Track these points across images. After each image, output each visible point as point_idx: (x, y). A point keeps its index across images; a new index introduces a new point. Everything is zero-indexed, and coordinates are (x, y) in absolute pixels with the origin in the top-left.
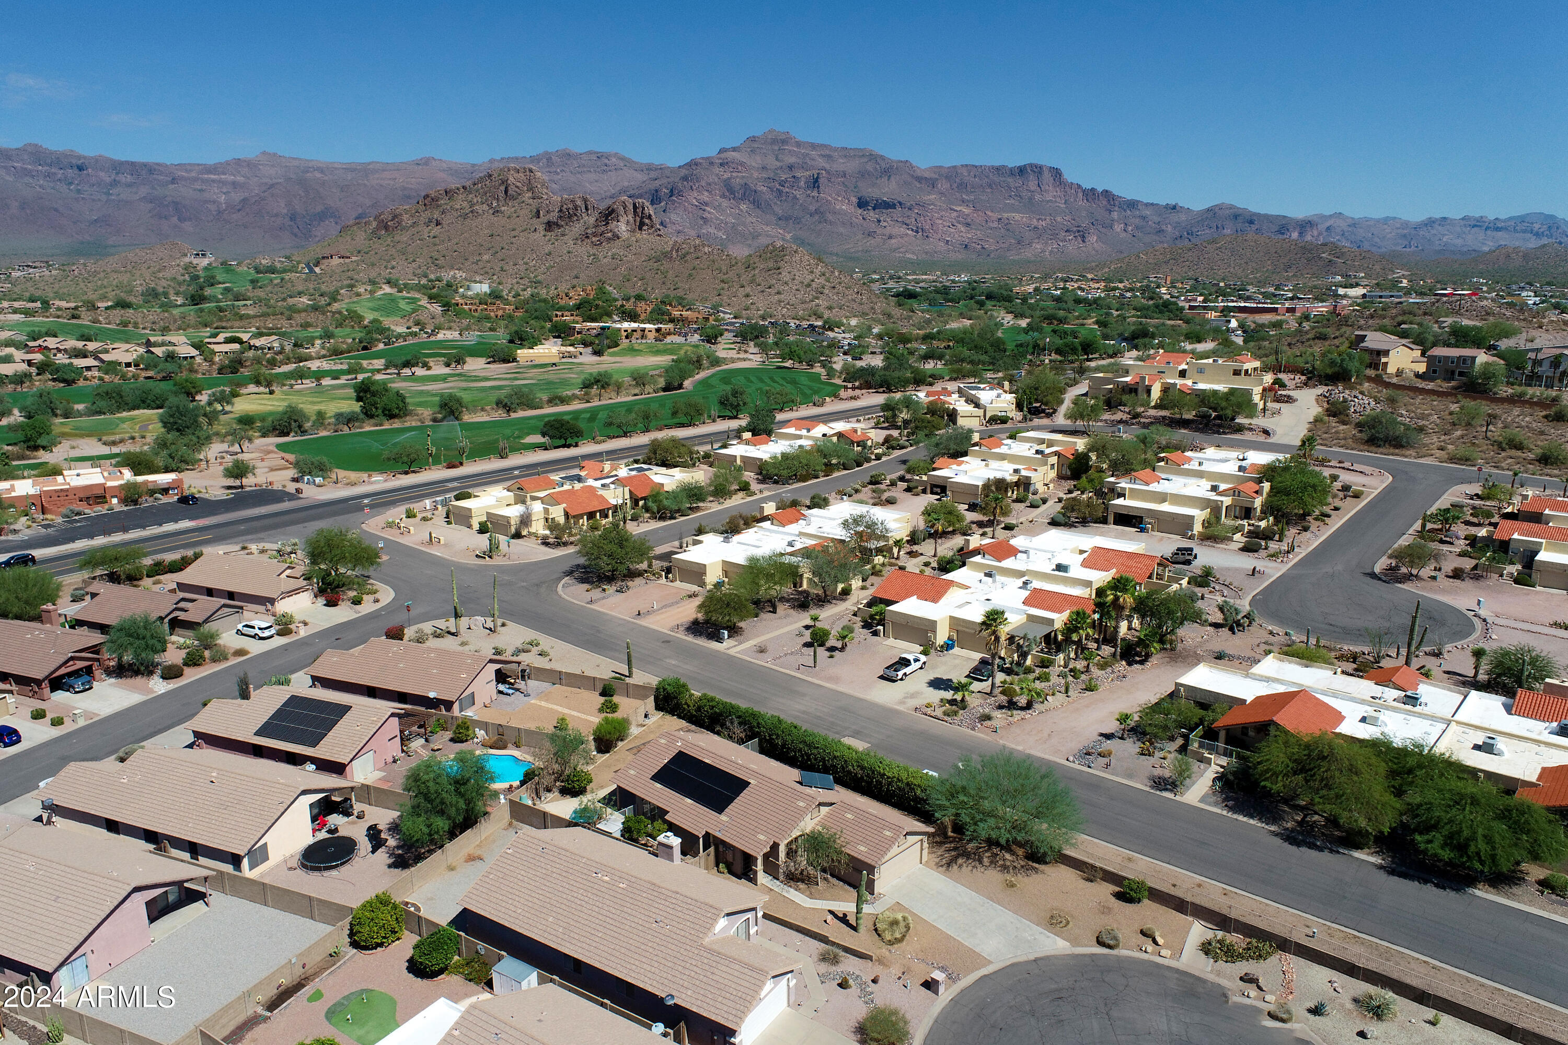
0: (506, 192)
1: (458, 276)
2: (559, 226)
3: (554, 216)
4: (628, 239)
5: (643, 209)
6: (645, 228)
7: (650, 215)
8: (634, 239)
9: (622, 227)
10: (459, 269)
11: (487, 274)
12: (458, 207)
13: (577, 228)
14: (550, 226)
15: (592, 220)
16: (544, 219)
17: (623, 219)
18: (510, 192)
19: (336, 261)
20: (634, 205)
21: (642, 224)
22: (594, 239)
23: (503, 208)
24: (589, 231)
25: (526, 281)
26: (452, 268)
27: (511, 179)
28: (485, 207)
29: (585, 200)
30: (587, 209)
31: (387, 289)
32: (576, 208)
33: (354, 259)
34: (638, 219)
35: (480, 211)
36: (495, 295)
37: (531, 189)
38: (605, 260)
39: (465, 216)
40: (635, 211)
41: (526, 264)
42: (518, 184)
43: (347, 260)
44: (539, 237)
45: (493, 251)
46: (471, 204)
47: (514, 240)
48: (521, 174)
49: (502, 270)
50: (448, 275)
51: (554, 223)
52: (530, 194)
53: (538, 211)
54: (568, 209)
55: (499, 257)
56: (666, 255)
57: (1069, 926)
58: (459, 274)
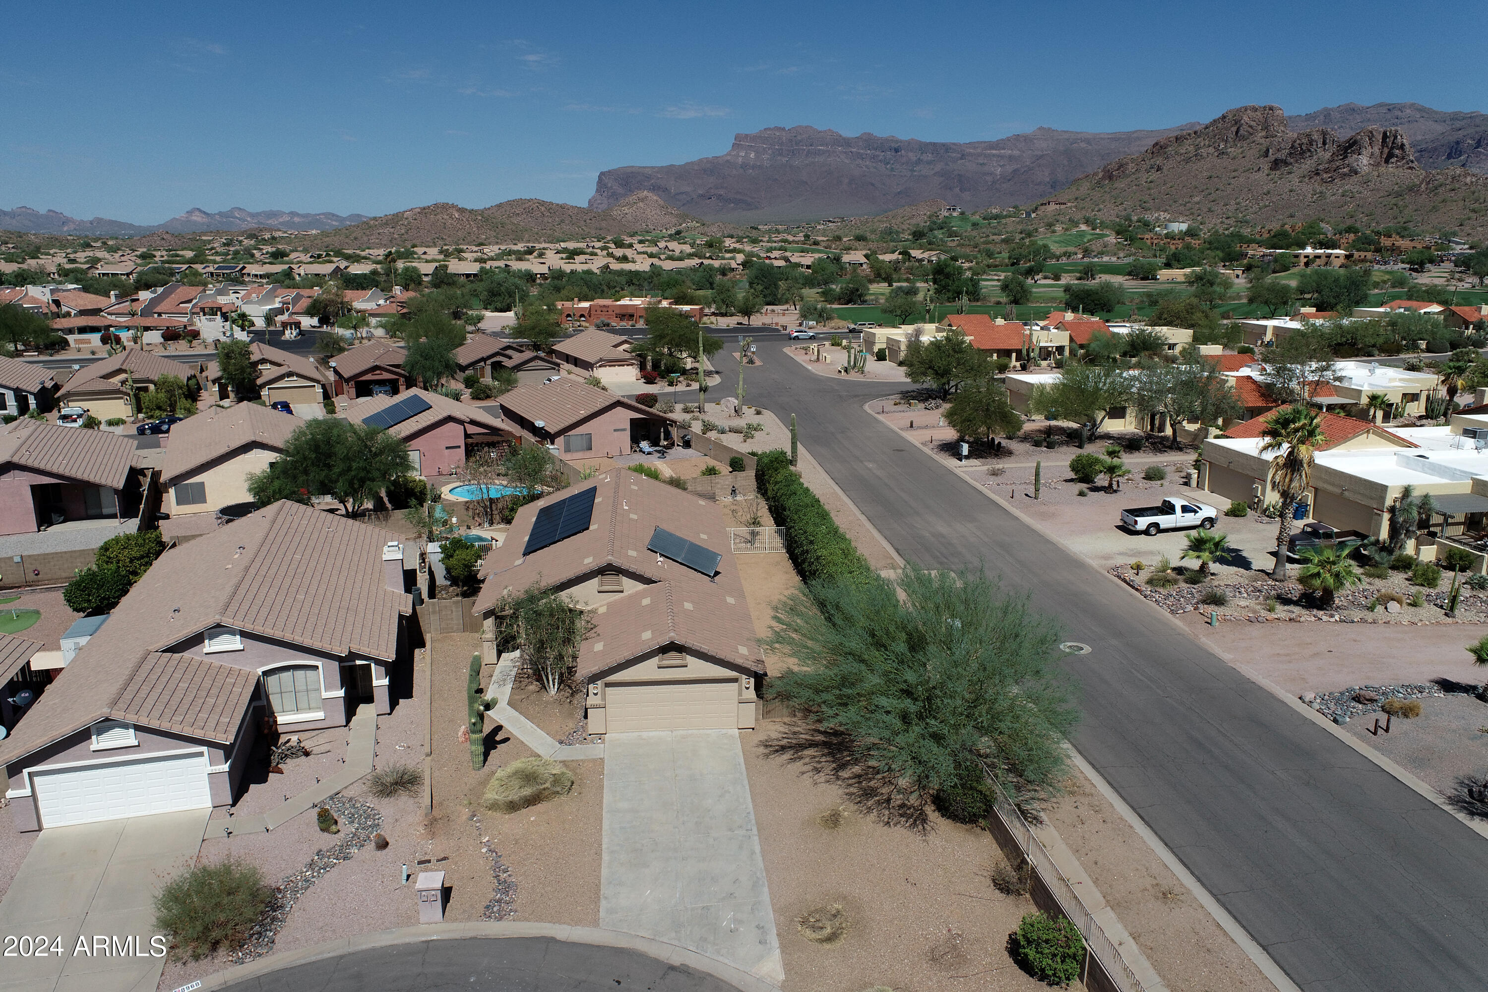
0: (1237, 133)
1: (1162, 218)
2: (1286, 164)
3: (1282, 155)
4: (1368, 174)
5: (1396, 137)
6: (1394, 160)
7: (1403, 145)
8: (1376, 173)
9: (1363, 161)
10: (1165, 211)
11: (1190, 214)
12: (1182, 151)
13: (1308, 164)
14: (1276, 164)
15: (1328, 155)
16: (1272, 157)
17: (1366, 152)
18: (1241, 132)
19: (1052, 207)
20: (1385, 134)
21: (1390, 155)
22: (1325, 176)
23: (1229, 150)
24: (1321, 167)
25: (1231, 221)
26: (1158, 210)
27: (1246, 118)
28: (1211, 150)
29: (1324, 134)
30: (1324, 143)
31: (1083, 227)
32: (1311, 142)
33: (1069, 204)
34: (1386, 150)
35: (1205, 155)
36: (1191, 233)
37: (1266, 128)
38: (1333, 198)
39: (1188, 161)
40: (1384, 142)
41: (1238, 204)
42: (1252, 123)
43: (1063, 207)
44: (1262, 177)
45: (1207, 192)
46: (1197, 148)
47: (1232, 181)
48: (1258, 113)
49: (1210, 210)
50: (1149, 217)
51: (1281, 161)
52: (1264, 133)
53: (1268, 150)
54: (1301, 145)
55: (1211, 198)
56: (1412, 189)
57: (827, 946)
58: (1163, 215)
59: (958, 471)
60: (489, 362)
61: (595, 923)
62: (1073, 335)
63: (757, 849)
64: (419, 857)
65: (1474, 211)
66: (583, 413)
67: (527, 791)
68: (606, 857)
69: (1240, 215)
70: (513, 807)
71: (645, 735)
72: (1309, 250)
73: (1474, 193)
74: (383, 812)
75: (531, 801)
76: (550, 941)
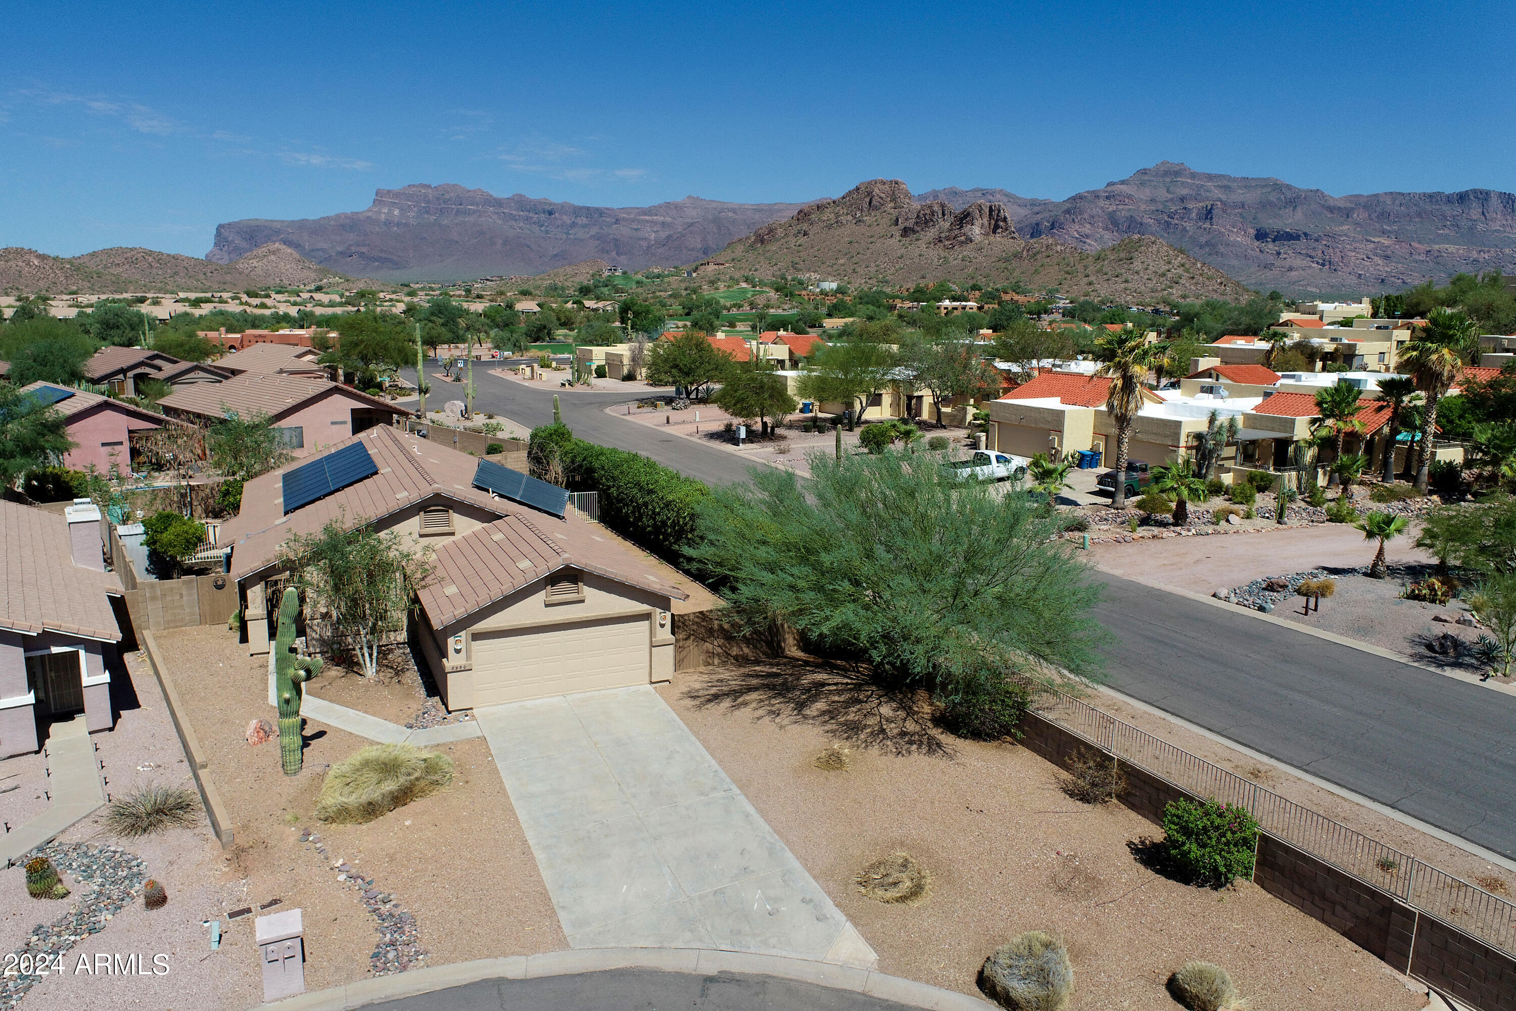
0: (870, 203)
1: (813, 277)
2: (914, 232)
3: (910, 224)
4: (981, 242)
5: (999, 211)
6: (1000, 230)
7: (1005, 218)
8: (987, 242)
9: (976, 230)
10: (815, 272)
11: (837, 275)
12: (825, 218)
13: (931, 233)
14: (906, 232)
15: (947, 225)
16: (901, 225)
17: (978, 223)
18: (874, 202)
19: (712, 267)
20: (991, 207)
21: (996, 227)
22: (946, 243)
23: (865, 218)
24: (943, 235)
25: (874, 281)
26: (809, 270)
27: (876, 190)
28: (849, 218)
29: (943, 206)
30: (943, 214)
31: (744, 285)
32: (933, 213)
33: (727, 265)
34: (993, 222)
35: (844, 222)
36: (840, 291)
37: (894, 200)
38: (955, 262)
39: (830, 227)
40: (991, 215)
41: (877, 266)
42: (882, 195)
43: (721, 267)
44: (895, 242)
45: (849, 256)
46: (837, 215)
47: (871, 246)
48: (886, 186)
49: (854, 271)
50: (804, 276)
51: (910, 229)
52: (892, 204)
53: (897, 219)
54: (925, 215)
55: (854, 260)
56: (1017, 256)
57: (915, 904)
58: (814, 276)
59: (739, 454)
60: (130, 374)
61: (562, 943)
62: (792, 348)
63: (751, 810)
64: (229, 906)
65: (1068, 273)
66: (290, 402)
67: (390, 786)
68: (540, 856)
69: (881, 276)
70: (371, 811)
71: (529, 704)
72: (947, 303)
73: (1064, 259)
74: (142, 855)
75: (401, 798)
76: (499, 984)
